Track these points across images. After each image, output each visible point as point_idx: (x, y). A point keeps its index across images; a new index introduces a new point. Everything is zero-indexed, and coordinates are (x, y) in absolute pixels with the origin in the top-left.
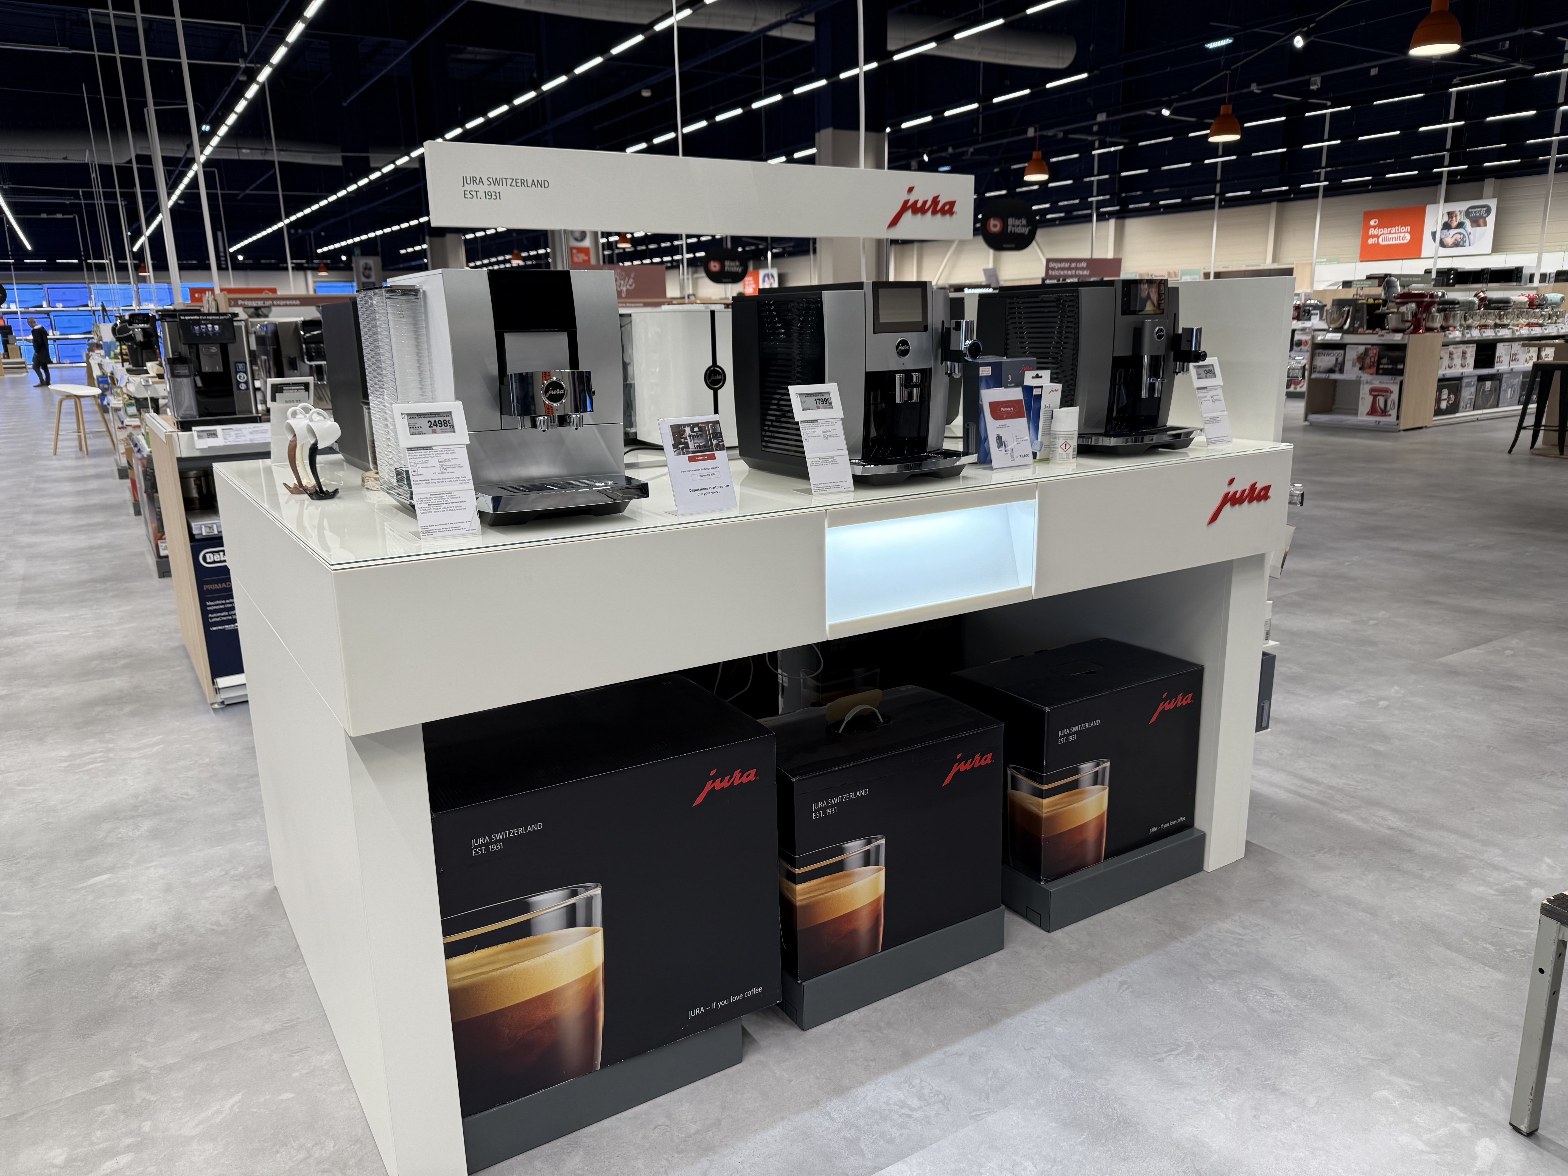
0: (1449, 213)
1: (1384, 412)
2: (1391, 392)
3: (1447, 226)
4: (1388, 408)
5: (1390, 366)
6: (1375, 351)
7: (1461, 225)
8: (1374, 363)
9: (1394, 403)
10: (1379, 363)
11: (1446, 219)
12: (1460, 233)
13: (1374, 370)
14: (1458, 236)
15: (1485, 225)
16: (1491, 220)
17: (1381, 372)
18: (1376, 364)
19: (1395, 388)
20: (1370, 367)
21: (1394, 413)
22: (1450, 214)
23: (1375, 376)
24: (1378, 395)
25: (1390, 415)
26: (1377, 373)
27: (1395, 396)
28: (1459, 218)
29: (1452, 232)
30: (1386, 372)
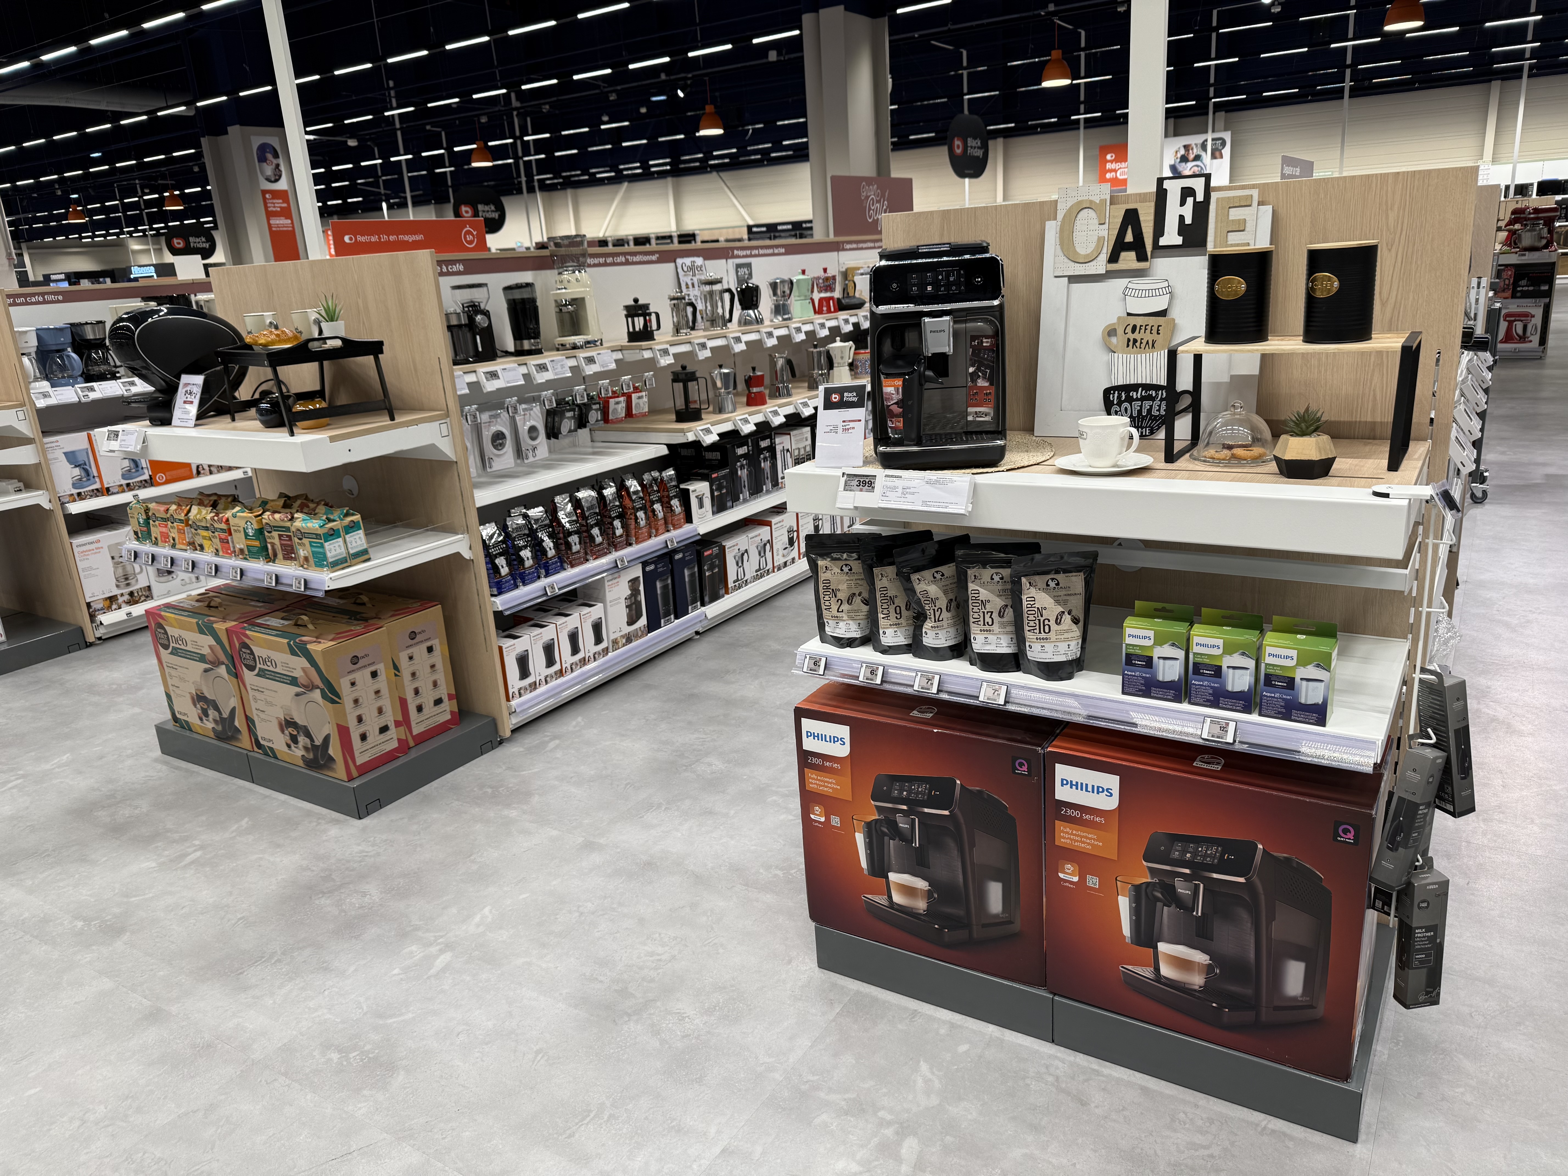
0: (1185, 147)
1: (1523, 338)
2: (1533, 316)
3: (1184, 159)
4: (1528, 334)
5: (1531, 288)
6: (1510, 273)
7: (1197, 158)
8: (1508, 285)
9: (1536, 328)
10: (1515, 284)
11: (1182, 152)
12: (1197, 166)
13: (1508, 293)
14: (1196, 169)
15: (1221, 157)
16: (1227, 151)
17: (1519, 294)
18: (1511, 287)
19: (1538, 312)
20: (1503, 291)
21: (1536, 339)
22: (1187, 147)
23: (1510, 300)
24: (1515, 321)
25: (1531, 341)
26: (1514, 296)
27: (1538, 321)
28: (1195, 150)
29: (1190, 165)
30: (1525, 295)
